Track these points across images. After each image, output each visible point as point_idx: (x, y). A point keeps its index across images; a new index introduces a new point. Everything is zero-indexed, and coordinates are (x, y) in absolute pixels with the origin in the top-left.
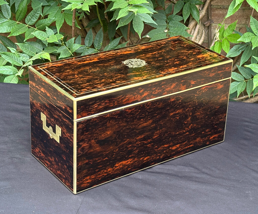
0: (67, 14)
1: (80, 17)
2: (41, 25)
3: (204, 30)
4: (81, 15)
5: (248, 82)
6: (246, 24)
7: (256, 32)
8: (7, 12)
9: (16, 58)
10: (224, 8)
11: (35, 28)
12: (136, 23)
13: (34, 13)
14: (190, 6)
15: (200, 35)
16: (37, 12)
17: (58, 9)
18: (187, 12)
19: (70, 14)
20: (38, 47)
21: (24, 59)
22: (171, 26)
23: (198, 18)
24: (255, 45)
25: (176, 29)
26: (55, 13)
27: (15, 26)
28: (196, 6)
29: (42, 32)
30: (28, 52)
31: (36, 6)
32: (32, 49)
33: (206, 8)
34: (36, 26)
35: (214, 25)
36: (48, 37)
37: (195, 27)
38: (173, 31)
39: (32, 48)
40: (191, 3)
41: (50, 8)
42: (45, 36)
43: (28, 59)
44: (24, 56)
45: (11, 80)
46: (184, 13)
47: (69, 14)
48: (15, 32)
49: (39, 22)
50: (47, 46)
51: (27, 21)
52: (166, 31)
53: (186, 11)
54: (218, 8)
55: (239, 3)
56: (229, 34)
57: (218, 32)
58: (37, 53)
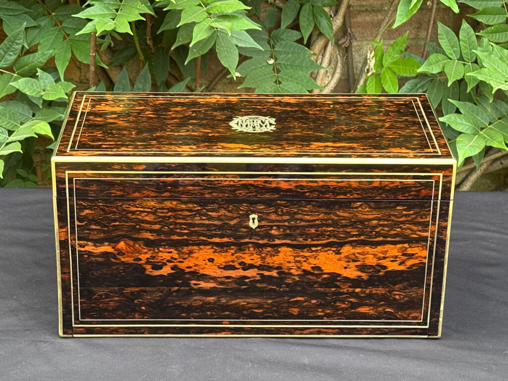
0: (75, 42)
1: (104, 45)
2: (26, 67)
3: (339, 55)
4: (105, 42)
6: (418, 38)
7: (450, 52)
10: (373, 11)
11: (14, 73)
12: (222, 49)
13: (10, 43)
14: (313, 9)
15: (334, 64)
16: (17, 41)
17: (57, 33)
18: (307, 23)
19: (83, 41)
20: (22, 111)
22: (279, 52)
23: (330, 32)
25: (290, 56)
26: (51, 41)
28: (324, 8)
29: (31, 80)
30: (4, 123)
31: (12, 30)
32: (12, 115)
33: (342, 11)
34: (15, 70)
35: (355, 43)
36: (44, 91)
37: (325, 51)
38: (285, 61)
39: (13, 113)
40: (315, 4)
41: (40, 32)
42: (37, 88)
43: (6, 137)
46: (303, 23)
47: (80, 41)
49: (21, 61)
50: (41, 107)
52: (272, 62)
53: (306, 21)
54: (362, 11)
56: (394, 60)
57: (373, 57)
58: (22, 124)
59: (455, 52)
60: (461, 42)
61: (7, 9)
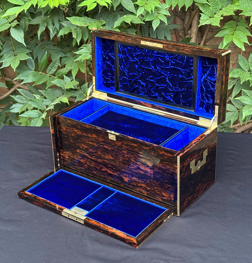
2: (60, 74)
5: (240, 112)
7: (244, 68)
8: (32, 65)
9: (40, 103)
11: (55, 76)
16: (56, 63)
17: (73, 59)
20: (58, 92)
21: (47, 103)
24: (244, 80)
26: (71, 63)
27: (38, 76)
29: (60, 80)
30: (50, 98)
31: (55, 58)
32: (53, 94)
34: (56, 75)
36: (66, 84)
39: (53, 93)
41: (67, 59)
42: (63, 83)
43: (50, 103)
44: (47, 101)
45: (37, 122)
48: (38, 81)
49: (58, 72)
51: (48, 71)
55: (227, 44)
58: (57, 98)
59: (246, 68)
60: (249, 63)
61: (53, 49)
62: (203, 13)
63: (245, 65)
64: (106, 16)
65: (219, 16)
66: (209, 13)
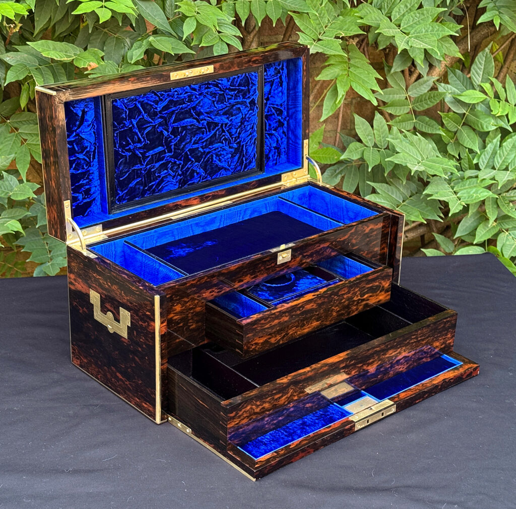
60: (375, 131)
62: (302, 32)
63: (368, 135)
64: (99, 40)
65: (331, 37)
66: (311, 31)
